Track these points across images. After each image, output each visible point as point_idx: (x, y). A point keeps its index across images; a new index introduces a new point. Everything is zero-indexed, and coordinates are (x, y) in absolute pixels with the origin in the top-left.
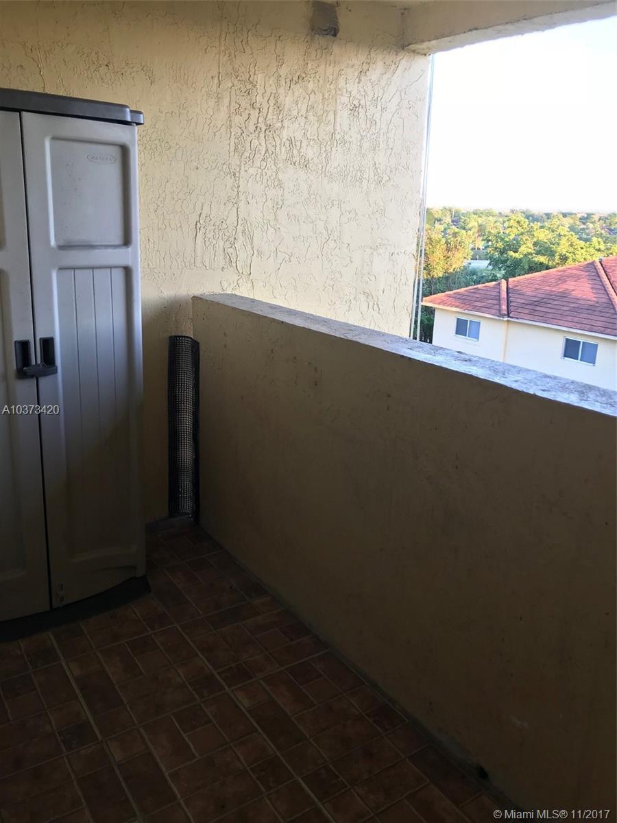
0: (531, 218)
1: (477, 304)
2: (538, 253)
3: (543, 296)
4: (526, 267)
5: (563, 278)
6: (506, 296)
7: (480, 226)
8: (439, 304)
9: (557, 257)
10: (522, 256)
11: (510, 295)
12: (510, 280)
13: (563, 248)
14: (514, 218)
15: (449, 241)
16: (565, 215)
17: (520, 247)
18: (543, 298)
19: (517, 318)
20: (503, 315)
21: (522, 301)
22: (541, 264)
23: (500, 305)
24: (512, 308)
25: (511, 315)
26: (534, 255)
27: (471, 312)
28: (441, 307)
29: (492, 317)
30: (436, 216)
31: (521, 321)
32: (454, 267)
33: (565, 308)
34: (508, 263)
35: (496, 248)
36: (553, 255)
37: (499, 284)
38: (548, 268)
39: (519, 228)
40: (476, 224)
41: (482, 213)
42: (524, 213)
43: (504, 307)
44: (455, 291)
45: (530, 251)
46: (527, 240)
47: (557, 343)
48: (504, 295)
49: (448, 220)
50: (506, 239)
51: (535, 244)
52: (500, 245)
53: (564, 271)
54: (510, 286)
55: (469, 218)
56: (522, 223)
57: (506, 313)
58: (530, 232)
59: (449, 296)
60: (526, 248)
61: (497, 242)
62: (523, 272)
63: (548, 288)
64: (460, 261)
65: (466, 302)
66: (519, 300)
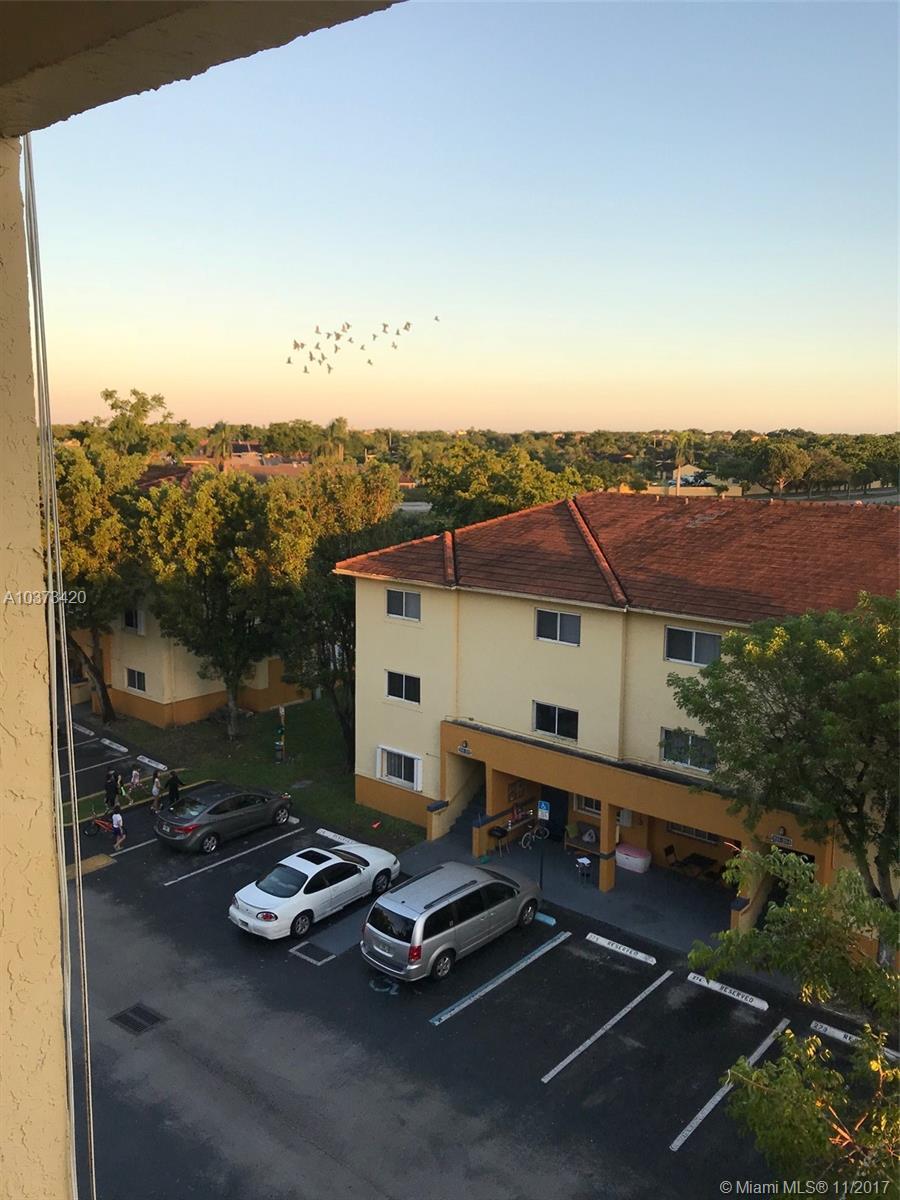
0: (494, 442)
1: (412, 568)
2: (495, 491)
3: (503, 552)
4: (481, 513)
5: (527, 525)
6: (452, 556)
7: (425, 454)
8: (360, 571)
9: (520, 496)
10: (474, 496)
11: (458, 552)
12: (457, 531)
13: (527, 483)
14: (460, 444)
15: (368, 479)
16: (537, 436)
17: (470, 483)
18: (502, 556)
19: (470, 586)
20: (450, 583)
21: (475, 561)
22: (501, 505)
23: (444, 568)
24: (461, 572)
25: (460, 582)
26: (490, 494)
27: (405, 581)
28: (362, 575)
29: (436, 586)
30: (367, 442)
31: (476, 590)
32: (378, 515)
33: (533, 568)
34: (457, 507)
35: (439, 486)
36: (516, 494)
37: (443, 538)
38: (510, 511)
39: (468, 458)
40: (421, 452)
41: (429, 437)
42: (485, 436)
43: (450, 571)
44: (381, 551)
45: (484, 488)
46: (478, 474)
47: (527, 620)
48: (449, 553)
49: (384, 447)
50: (452, 473)
51: (491, 479)
52: (444, 481)
53: (527, 515)
54: (458, 540)
55: (411, 445)
56: (470, 450)
57: (453, 578)
58: (482, 463)
59: (373, 558)
60: (480, 484)
61: (439, 478)
62: (478, 519)
63: (507, 540)
64: (388, 505)
65: (396, 566)
66: (470, 560)
